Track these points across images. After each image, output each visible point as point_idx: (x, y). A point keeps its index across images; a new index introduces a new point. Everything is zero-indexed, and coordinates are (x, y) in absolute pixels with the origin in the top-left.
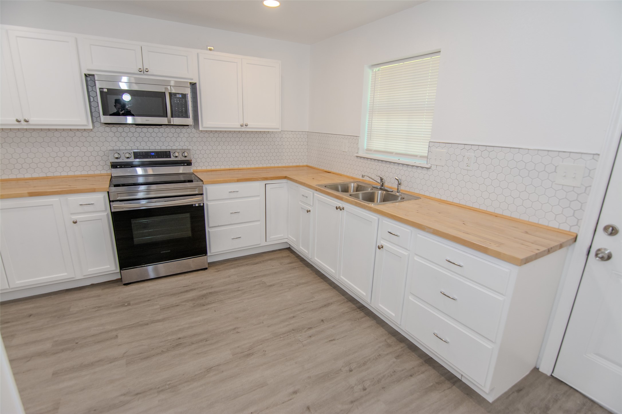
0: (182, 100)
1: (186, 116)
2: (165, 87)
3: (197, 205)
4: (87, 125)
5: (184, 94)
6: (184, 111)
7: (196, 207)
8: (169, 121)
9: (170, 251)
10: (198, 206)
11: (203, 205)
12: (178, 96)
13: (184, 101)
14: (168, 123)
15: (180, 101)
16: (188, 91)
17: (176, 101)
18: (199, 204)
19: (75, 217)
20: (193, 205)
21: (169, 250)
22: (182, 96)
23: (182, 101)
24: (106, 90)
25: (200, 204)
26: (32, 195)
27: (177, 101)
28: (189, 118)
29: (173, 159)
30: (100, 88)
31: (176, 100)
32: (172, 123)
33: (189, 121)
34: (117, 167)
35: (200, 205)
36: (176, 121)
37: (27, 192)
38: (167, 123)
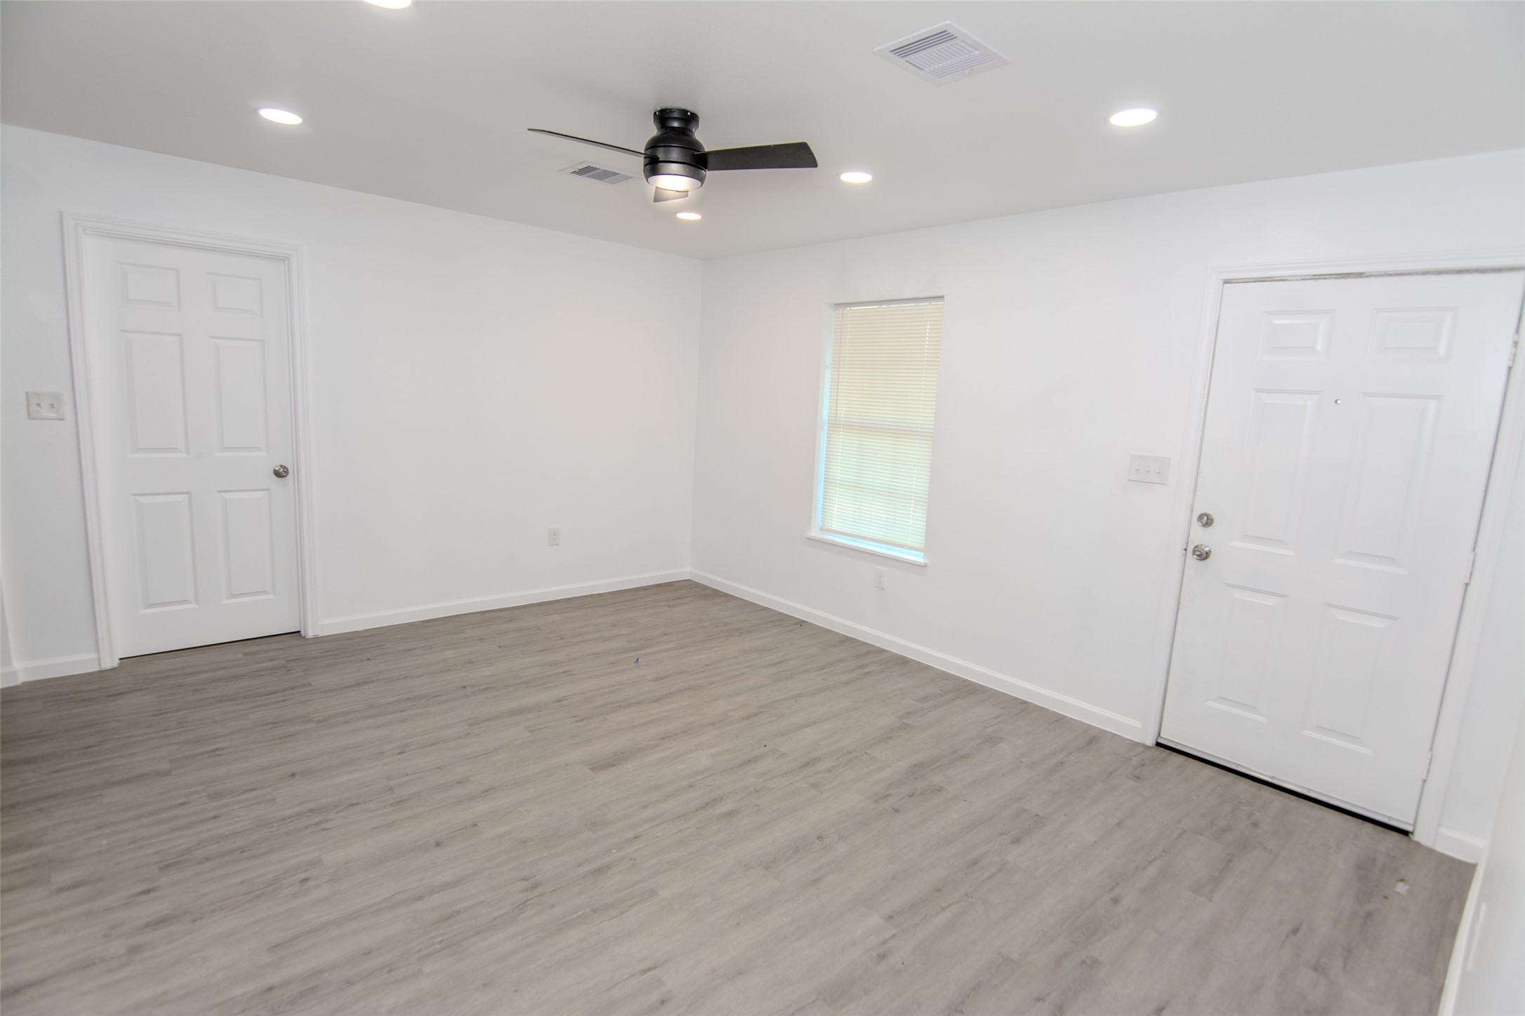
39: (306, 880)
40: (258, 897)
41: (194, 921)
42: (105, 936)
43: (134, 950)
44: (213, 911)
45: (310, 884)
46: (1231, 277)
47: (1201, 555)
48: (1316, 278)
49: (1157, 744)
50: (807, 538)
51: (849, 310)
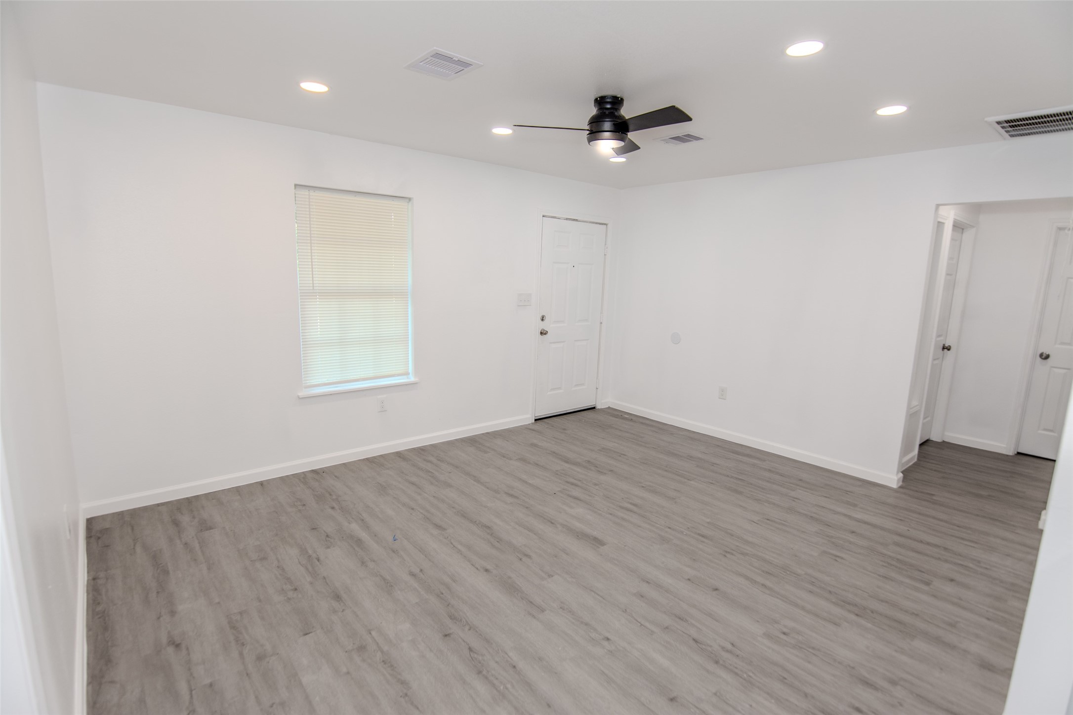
39: (784, 633)
40: (813, 648)
41: (853, 668)
42: (901, 705)
43: (893, 683)
44: (839, 663)
45: (785, 630)
46: (545, 214)
47: (543, 333)
48: (567, 219)
49: (536, 420)
50: (299, 398)
51: (312, 193)
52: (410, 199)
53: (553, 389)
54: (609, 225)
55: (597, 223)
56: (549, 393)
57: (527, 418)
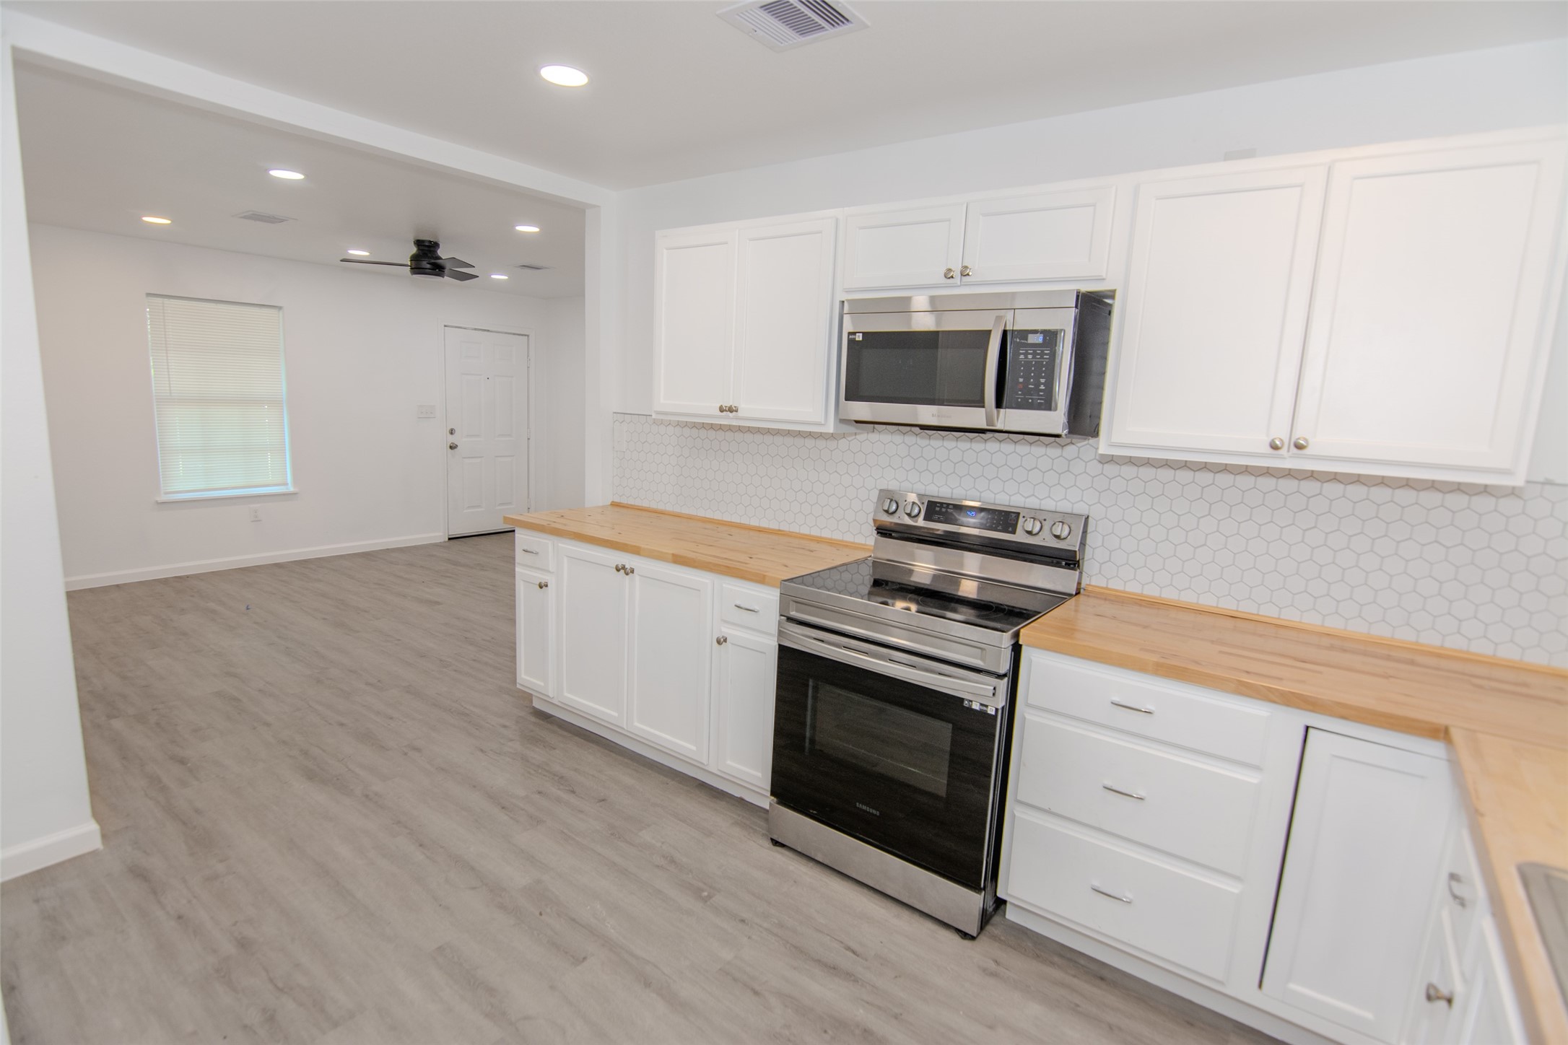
0: (1042, 351)
1: (1048, 405)
2: (997, 315)
3: (976, 706)
4: (823, 423)
5: (1054, 332)
6: (1042, 387)
7: (970, 709)
8: (989, 420)
9: (878, 813)
10: (976, 710)
11: (993, 713)
12: (1033, 339)
13: (1046, 354)
14: (987, 425)
15: (1034, 354)
16: (1065, 322)
17: (1022, 357)
18: (982, 705)
19: (727, 631)
20: (962, 700)
21: (877, 810)
22: (1044, 339)
23: (1042, 354)
24: (859, 337)
25: (987, 706)
26: (679, 560)
27: (1026, 354)
28: (1056, 410)
29: (1019, 537)
30: (850, 334)
31: (1022, 354)
32: (999, 426)
33: (1056, 420)
34: (890, 536)
35: (985, 708)
36: (1013, 418)
37: (671, 552)
38: (984, 426)
46: (446, 324)
47: (453, 447)
48: (475, 329)
49: (449, 539)
50: (157, 503)
51: (166, 301)
52: (280, 308)
53: (469, 507)
54: (530, 337)
55: (514, 334)
56: (465, 511)
57: (439, 536)
